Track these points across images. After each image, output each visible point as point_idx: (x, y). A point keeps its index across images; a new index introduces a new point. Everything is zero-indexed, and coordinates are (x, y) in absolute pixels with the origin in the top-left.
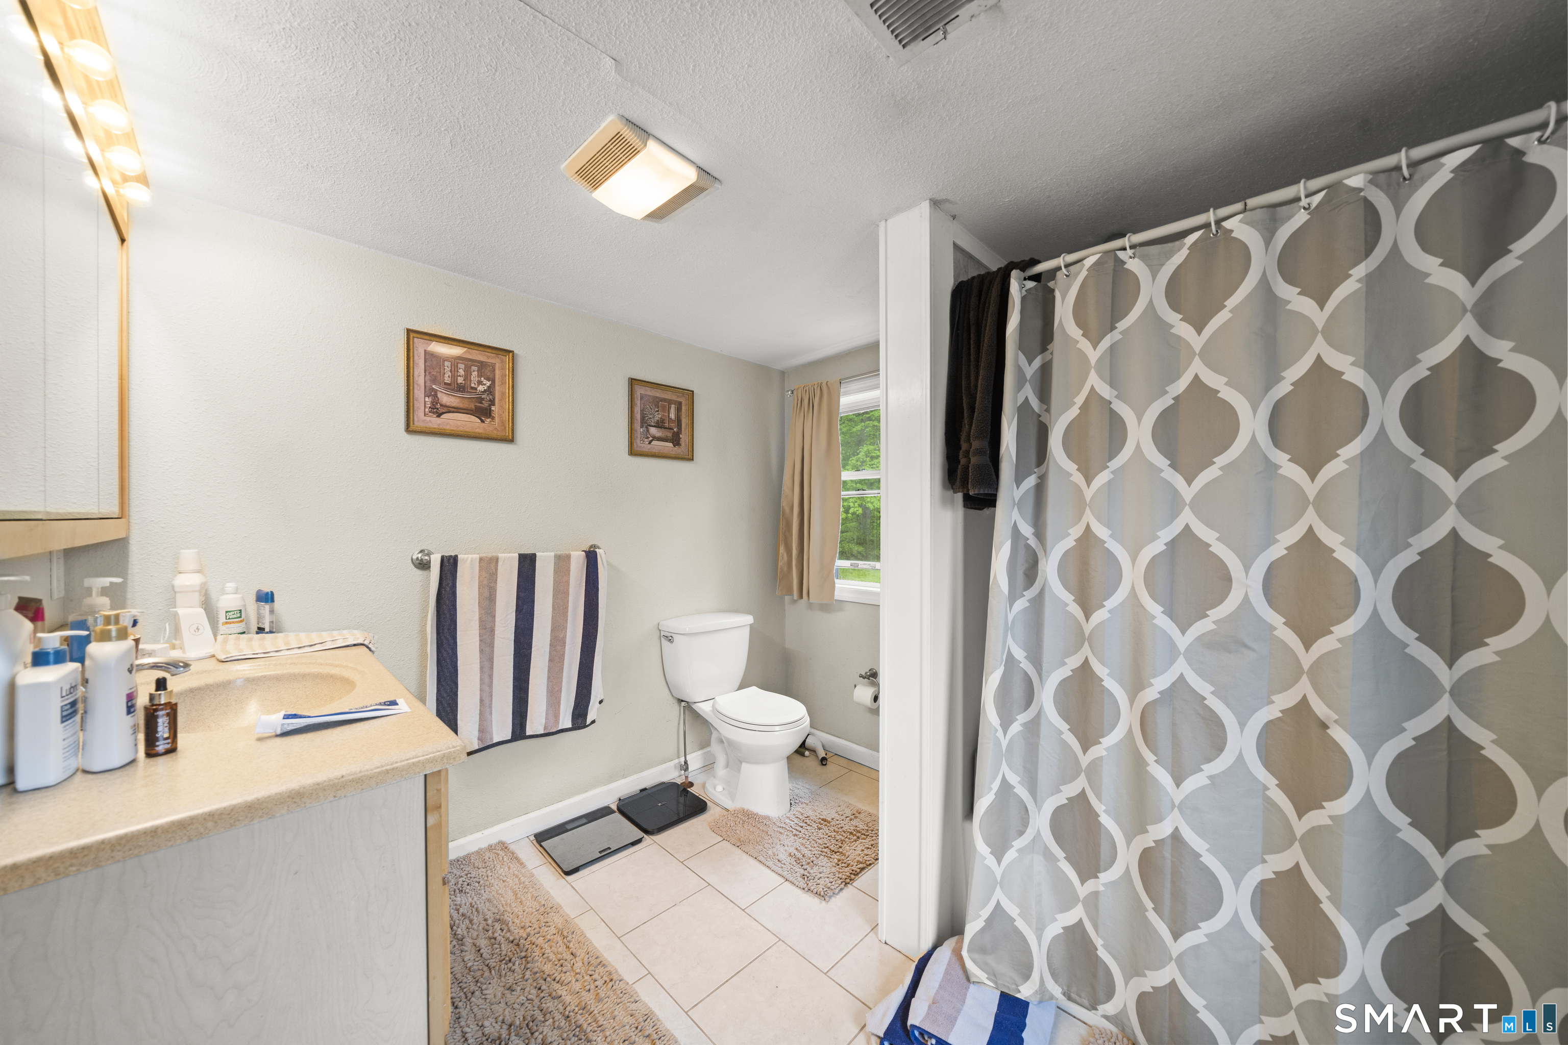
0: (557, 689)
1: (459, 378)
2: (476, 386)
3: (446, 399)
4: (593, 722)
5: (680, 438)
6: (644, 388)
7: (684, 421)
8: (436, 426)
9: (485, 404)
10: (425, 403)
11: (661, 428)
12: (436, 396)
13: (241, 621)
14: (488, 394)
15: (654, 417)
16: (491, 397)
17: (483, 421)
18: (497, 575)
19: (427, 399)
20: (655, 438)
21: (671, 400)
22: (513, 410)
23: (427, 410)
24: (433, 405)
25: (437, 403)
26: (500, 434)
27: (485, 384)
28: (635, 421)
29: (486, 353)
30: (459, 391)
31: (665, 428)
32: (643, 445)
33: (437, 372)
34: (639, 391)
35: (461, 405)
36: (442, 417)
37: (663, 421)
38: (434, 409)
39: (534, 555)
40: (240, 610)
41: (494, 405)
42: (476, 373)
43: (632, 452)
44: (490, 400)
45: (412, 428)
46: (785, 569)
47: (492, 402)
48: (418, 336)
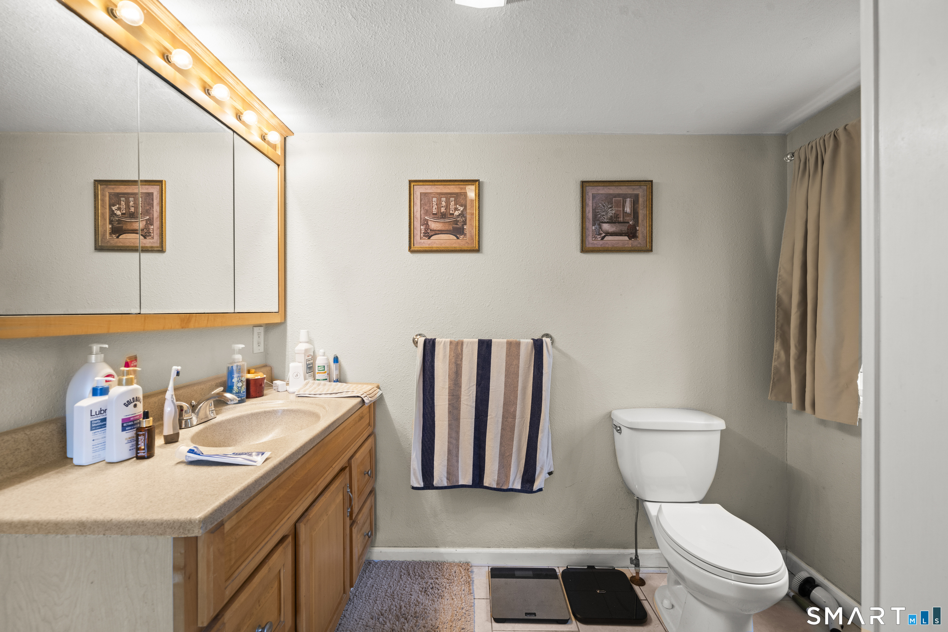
0: (508, 454)
1: (442, 208)
2: (453, 212)
3: (434, 225)
4: (540, 490)
5: (636, 230)
6: (596, 188)
7: (642, 213)
8: (427, 246)
9: (460, 225)
10: (421, 230)
11: (615, 223)
12: (427, 224)
13: (325, 373)
14: (461, 217)
15: (607, 214)
16: (464, 219)
17: (458, 238)
18: (462, 355)
19: (422, 227)
20: (608, 234)
21: (626, 194)
22: (479, 226)
23: (422, 235)
24: (426, 231)
25: (428, 229)
26: (469, 247)
27: (459, 210)
28: (587, 220)
29: (461, 186)
30: (442, 218)
31: (619, 223)
32: (595, 242)
33: (428, 207)
34: (591, 191)
35: (443, 228)
36: (431, 238)
37: (616, 216)
38: (426, 233)
39: (491, 341)
40: (324, 366)
41: (466, 224)
42: (453, 202)
43: (584, 249)
44: (463, 221)
45: (412, 249)
46: (783, 370)
47: (465, 223)
48: (416, 184)
